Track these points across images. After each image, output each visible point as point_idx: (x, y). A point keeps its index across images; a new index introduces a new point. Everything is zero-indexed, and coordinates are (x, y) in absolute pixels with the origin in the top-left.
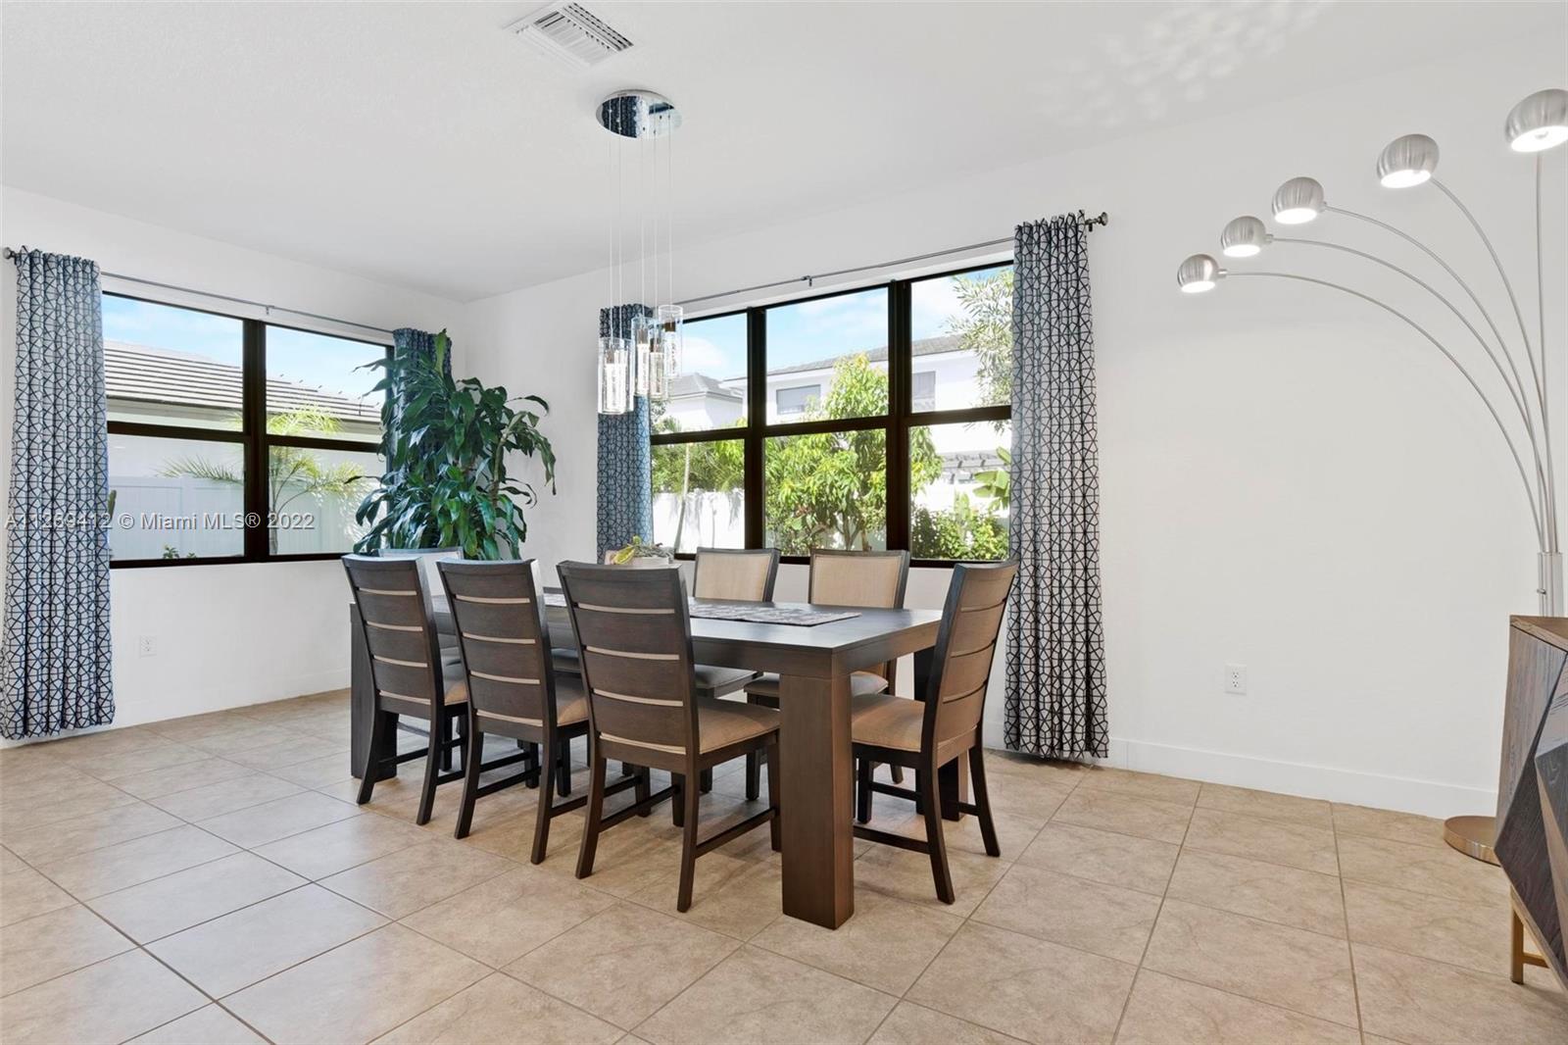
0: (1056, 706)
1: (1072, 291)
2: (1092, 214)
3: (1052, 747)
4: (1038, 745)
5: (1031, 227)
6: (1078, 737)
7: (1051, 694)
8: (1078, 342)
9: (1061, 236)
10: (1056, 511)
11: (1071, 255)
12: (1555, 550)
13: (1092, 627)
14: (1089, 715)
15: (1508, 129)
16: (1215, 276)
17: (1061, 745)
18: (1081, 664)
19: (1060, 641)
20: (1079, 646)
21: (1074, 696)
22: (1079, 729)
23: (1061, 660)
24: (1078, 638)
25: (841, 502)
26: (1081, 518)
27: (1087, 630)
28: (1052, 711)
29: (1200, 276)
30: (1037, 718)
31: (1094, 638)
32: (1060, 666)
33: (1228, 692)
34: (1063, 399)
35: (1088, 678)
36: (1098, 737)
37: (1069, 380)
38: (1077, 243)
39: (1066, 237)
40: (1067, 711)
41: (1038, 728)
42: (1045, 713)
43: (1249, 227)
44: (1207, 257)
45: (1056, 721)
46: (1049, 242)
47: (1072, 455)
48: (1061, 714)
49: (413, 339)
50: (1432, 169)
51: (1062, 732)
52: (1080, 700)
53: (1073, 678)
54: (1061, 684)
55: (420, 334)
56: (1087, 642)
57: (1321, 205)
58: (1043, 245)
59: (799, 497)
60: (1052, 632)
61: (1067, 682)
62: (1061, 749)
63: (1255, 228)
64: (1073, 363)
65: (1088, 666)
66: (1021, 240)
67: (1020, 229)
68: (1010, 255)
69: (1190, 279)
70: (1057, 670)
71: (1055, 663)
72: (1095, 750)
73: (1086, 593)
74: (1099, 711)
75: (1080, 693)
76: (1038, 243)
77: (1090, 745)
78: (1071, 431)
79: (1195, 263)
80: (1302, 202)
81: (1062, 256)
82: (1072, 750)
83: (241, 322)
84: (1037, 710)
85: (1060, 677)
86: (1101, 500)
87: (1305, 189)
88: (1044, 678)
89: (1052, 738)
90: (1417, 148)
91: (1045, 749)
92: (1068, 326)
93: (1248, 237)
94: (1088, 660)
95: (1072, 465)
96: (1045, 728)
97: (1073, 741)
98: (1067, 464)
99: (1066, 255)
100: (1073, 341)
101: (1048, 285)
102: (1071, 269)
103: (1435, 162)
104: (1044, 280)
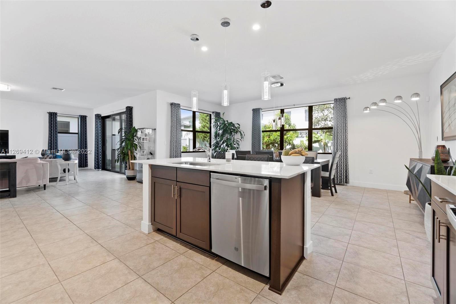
0: (341, 176)
1: (344, 110)
2: (348, 97)
3: (340, 182)
4: (337, 182)
5: (337, 99)
6: (344, 180)
7: (340, 174)
8: (345, 118)
9: (342, 101)
10: (341, 145)
11: (344, 104)
12: (421, 151)
13: (347, 163)
14: (346, 177)
15: (411, 97)
16: (369, 110)
17: (341, 181)
18: (345, 169)
19: (341, 165)
20: (344, 166)
21: (344, 174)
22: (344, 179)
23: (341, 168)
24: (344, 165)
25: (278, 142)
26: (345, 146)
27: (346, 163)
28: (340, 176)
29: (367, 110)
30: (337, 178)
31: (347, 165)
32: (341, 169)
33: (370, 173)
34: (342, 127)
35: (346, 171)
36: (348, 180)
37: (343, 124)
38: (345, 102)
39: (343, 101)
40: (342, 176)
41: (337, 179)
42: (339, 177)
43: (375, 104)
44: (368, 107)
45: (340, 178)
46: (340, 102)
47: (344, 136)
48: (341, 177)
49: (216, 113)
50: (402, 100)
51: (341, 180)
52: (345, 175)
53: (344, 171)
54: (341, 172)
55: (217, 112)
56: (346, 165)
57: (386, 102)
58: (339, 102)
59: (269, 141)
60: (340, 164)
61: (342, 172)
62: (341, 183)
63: (376, 104)
64: (344, 121)
65: (346, 169)
66: (335, 101)
67: (335, 99)
68: (333, 102)
69: (365, 110)
70: (341, 170)
71: (340, 169)
72: (347, 183)
73: (346, 158)
74: (348, 176)
75: (345, 173)
76: (338, 102)
77: (346, 182)
78: (344, 132)
79: (366, 108)
80: (383, 102)
81: (342, 104)
82: (343, 183)
83: (192, 112)
84: (337, 176)
85: (341, 171)
86: (348, 143)
87: (384, 100)
88: (338, 171)
89: (340, 181)
90: (400, 97)
91: (339, 182)
92: (343, 115)
93: (375, 105)
94: (346, 168)
95: (344, 138)
96: (339, 179)
97: (343, 181)
98: (343, 137)
99: (343, 104)
100: (344, 118)
101: (340, 108)
102: (344, 106)
103: (402, 99)
104: (339, 108)
